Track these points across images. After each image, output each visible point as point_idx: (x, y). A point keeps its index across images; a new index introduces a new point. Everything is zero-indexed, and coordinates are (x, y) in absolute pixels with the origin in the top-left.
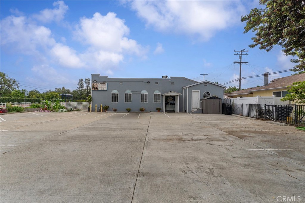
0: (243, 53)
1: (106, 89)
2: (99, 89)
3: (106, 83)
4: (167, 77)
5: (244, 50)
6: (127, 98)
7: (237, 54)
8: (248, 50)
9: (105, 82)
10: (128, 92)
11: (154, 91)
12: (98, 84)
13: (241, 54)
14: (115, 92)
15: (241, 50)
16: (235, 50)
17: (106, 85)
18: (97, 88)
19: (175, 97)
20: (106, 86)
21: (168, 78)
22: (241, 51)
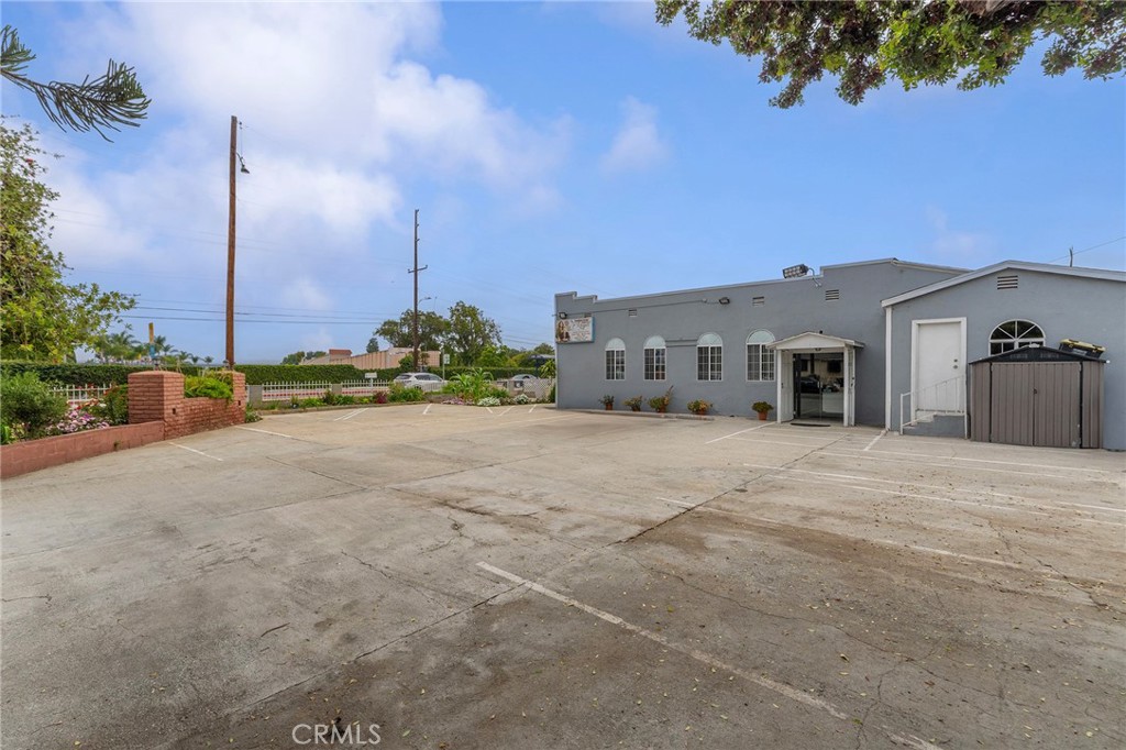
1: (589, 338)
2: (573, 339)
3: (590, 319)
4: (804, 269)
6: (654, 366)
9: (587, 315)
10: (655, 343)
11: (750, 332)
12: (570, 324)
14: (616, 345)
17: (591, 325)
18: (568, 336)
19: (839, 354)
20: (590, 328)
21: (809, 273)
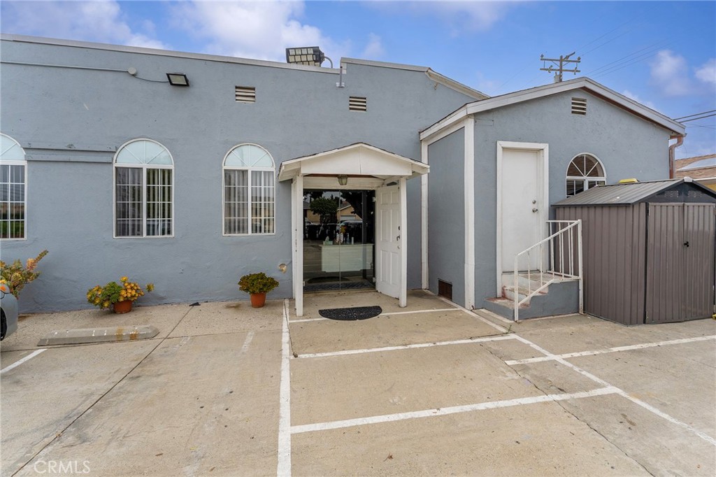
0: (566, 66)
4: (318, 55)
5: (568, 57)
7: (550, 70)
8: (579, 59)
13: (561, 70)
15: (561, 57)
16: (542, 56)
19: (371, 194)
22: (561, 60)
